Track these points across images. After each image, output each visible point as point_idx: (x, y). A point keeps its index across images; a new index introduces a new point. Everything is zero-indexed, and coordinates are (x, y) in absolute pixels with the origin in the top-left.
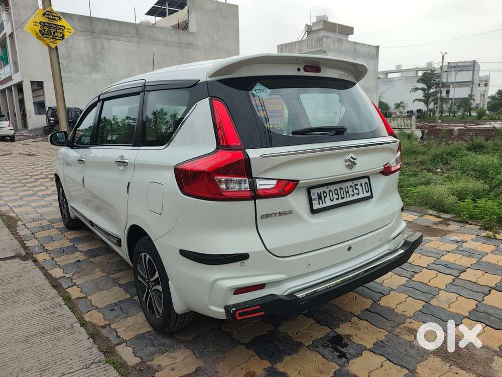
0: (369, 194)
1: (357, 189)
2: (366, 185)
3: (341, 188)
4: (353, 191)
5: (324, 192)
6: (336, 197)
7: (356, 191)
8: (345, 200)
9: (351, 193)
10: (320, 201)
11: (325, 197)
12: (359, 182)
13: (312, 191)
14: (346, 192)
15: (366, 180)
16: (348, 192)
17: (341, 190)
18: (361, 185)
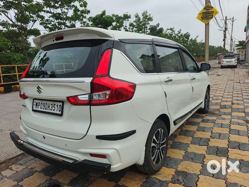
0: (60, 113)
1: (54, 107)
2: (60, 106)
3: (46, 104)
4: (52, 107)
5: (39, 103)
6: (43, 107)
7: (53, 108)
8: (47, 111)
9: (51, 108)
10: (37, 107)
11: (39, 105)
12: (56, 103)
13: (35, 101)
14: (48, 107)
15: (61, 104)
16: (49, 107)
17: (46, 105)
18: (57, 106)
